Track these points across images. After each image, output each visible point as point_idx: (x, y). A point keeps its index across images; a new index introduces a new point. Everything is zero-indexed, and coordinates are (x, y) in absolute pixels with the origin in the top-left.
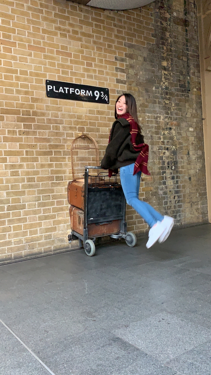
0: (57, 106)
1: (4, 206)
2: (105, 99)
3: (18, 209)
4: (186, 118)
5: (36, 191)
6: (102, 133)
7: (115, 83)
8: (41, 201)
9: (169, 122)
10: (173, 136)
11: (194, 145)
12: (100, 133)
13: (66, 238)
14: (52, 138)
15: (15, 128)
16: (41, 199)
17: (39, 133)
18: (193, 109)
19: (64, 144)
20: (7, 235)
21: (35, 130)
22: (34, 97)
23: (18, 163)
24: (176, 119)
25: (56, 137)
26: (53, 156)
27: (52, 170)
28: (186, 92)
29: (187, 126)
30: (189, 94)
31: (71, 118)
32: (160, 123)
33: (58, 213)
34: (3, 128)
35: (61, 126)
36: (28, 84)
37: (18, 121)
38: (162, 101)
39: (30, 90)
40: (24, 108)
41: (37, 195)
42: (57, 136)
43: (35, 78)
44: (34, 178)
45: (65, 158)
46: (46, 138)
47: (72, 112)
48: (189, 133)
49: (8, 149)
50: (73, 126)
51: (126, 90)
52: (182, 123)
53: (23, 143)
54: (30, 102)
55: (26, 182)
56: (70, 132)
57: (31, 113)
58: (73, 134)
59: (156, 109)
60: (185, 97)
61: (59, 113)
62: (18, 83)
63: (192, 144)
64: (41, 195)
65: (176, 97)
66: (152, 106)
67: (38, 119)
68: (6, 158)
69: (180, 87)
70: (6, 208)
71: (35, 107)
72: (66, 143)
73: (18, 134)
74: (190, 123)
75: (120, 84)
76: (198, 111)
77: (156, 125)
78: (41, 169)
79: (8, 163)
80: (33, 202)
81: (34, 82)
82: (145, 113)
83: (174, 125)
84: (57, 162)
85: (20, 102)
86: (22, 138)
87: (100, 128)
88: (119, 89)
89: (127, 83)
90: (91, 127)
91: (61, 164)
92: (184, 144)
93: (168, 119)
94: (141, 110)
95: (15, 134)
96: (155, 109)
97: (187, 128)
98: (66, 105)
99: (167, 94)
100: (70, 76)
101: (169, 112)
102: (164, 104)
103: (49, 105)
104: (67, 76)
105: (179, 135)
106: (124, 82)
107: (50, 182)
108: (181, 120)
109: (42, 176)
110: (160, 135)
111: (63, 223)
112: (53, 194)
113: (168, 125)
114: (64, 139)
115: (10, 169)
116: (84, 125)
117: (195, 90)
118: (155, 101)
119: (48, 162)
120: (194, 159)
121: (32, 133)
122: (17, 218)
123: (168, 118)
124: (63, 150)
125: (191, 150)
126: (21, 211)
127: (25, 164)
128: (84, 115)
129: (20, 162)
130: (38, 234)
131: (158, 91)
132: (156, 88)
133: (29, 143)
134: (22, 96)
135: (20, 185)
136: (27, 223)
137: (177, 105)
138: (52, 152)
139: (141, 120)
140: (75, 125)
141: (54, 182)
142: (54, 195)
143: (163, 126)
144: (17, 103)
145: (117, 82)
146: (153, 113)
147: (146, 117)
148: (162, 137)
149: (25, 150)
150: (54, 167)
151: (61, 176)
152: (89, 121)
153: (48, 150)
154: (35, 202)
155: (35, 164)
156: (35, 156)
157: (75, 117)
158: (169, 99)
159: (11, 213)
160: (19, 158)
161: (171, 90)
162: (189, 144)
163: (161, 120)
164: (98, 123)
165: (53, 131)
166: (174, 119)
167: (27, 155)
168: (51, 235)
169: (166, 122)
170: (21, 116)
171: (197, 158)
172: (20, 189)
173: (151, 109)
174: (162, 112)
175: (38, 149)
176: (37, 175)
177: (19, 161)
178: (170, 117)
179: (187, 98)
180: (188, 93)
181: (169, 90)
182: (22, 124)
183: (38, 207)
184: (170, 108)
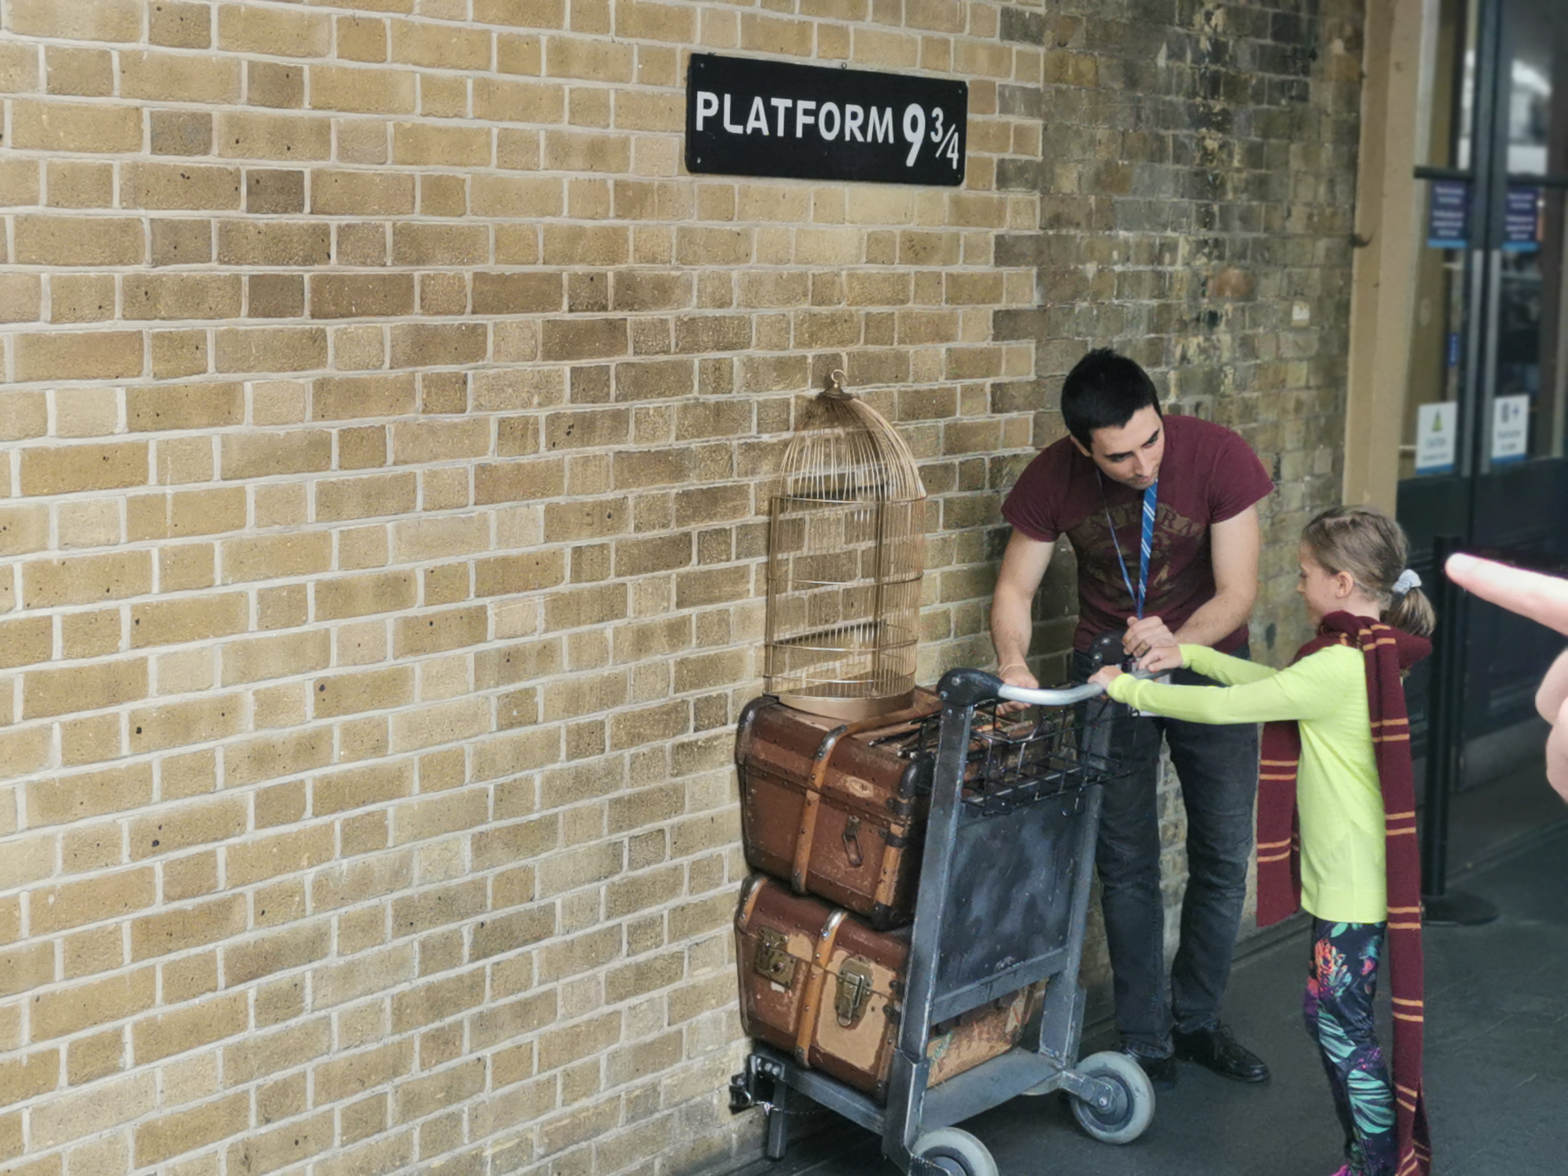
0: (729, 226)
1: (458, 931)
2: (949, 155)
3: (520, 940)
4: (1285, 238)
5: (607, 807)
6: (917, 387)
7: (996, 40)
8: (626, 873)
9: (1210, 273)
10: (1221, 370)
11: (1305, 411)
12: (910, 386)
13: (722, 1099)
14: (695, 444)
15: (536, 400)
16: (625, 862)
17: (638, 422)
18: (1317, 176)
19: (745, 480)
20: (465, 1116)
21: (622, 406)
22: (630, 176)
23: (535, 638)
24: (1243, 256)
25: (713, 440)
26: (693, 566)
27: (682, 663)
28: (1299, 64)
29: (1284, 294)
30: (1309, 80)
31: (788, 301)
32: (1171, 284)
33: (696, 938)
34: (479, 407)
35: (736, 357)
36: (607, 93)
37: (548, 355)
38: (1191, 137)
39: (612, 132)
40: (581, 261)
41: (608, 838)
42: (716, 431)
43: (641, 49)
44: (602, 724)
45: (741, 574)
46: (667, 453)
47: (792, 258)
48: (1291, 337)
49: (493, 552)
50: (794, 352)
51: (1041, 85)
52: (1266, 275)
53: (561, 500)
54: (611, 214)
55: (563, 754)
56: (776, 394)
57: (611, 292)
58: (788, 405)
59: (1162, 196)
60: (1292, 98)
61: (735, 275)
62: (560, 88)
63: (1299, 405)
64: (624, 836)
65: (1252, 106)
66: (1146, 175)
67: (641, 328)
68: (483, 609)
69: (1276, 36)
70: (467, 940)
71: (631, 248)
72: (753, 472)
73: (542, 439)
74: (1298, 270)
75: (1016, 47)
76: (1338, 188)
77: (1155, 303)
78: (632, 665)
79: (493, 644)
80: (587, 886)
81: (635, 79)
82: (1110, 229)
83: (1228, 293)
84: (709, 608)
85: (564, 220)
86: (559, 466)
87: (911, 349)
88: (1011, 80)
89: (1048, 35)
90: (872, 348)
91: (723, 618)
92: (1263, 417)
93: (1209, 256)
94: (1098, 210)
95: (530, 441)
96: (1154, 200)
97: (1281, 306)
98: (771, 216)
99: (1213, 85)
100: (797, 17)
101: (1216, 208)
102: (1198, 155)
103: (693, 222)
104: (785, 16)
105: (1246, 357)
106: (1034, 28)
107: (669, 743)
108: (1262, 255)
109: (637, 708)
110: (1167, 364)
111: (713, 1002)
112: (675, 820)
113: (1203, 295)
114: (749, 447)
115: (497, 684)
116: (841, 343)
117: (1338, 47)
118: (1161, 139)
119: (666, 609)
120: (1295, 504)
121: (608, 423)
122: (513, 998)
123: (1206, 250)
124: (739, 521)
125: (1289, 446)
126: (534, 953)
127: (563, 636)
128: (844, 273)
129: (546, 631)
130: (602, 1088)
131: (1180, 74)
132: (1171, 56)
133: (589, 499)
134: (574, 174)
135: (538, 781)
136: (552, 1027)
137: (1254, 156)
138: (690, 542)
139: (1090, 276)
140: (800, 344)
141: (684, 738)
142: (680, 830)
143: (1184, 307)
144: (549, 231)
145: (1002, 38)
146: (1147, 226)
147: (1115, 254)
148: (1173, 376)
149: (567, 547)
150: (694, 641)
151: (719, 696)
152: (863, 310)
153: (674, 530)
154: (595, 884)
155: (609, 633)
156: (612, 580)
157: (805, 295)
158: (1222, 123)
159: (488, 971)
160: (538, 599)
161: (1234, 58)
162: (1284, 411)
163: (1179, 267)
164: (905, 317)
165: (703, 398)
166: (1233, 255)
167: (577, 576)
168: (654, 1088)
169: (1196, 274)
170: (563, 314)
171: (1312, 496)
172: (530, 810)
173: (1142, 200)
174: (1185, 214)
175: (629, 534)
176: (615, 703)
177: (540, 623)
178: (1217, 243)
179: (1299, 106)
180: (1306, 71)
181: (1224, 65)
182: (566, 367)
183: (608, 918)
184: (1223, 184)
